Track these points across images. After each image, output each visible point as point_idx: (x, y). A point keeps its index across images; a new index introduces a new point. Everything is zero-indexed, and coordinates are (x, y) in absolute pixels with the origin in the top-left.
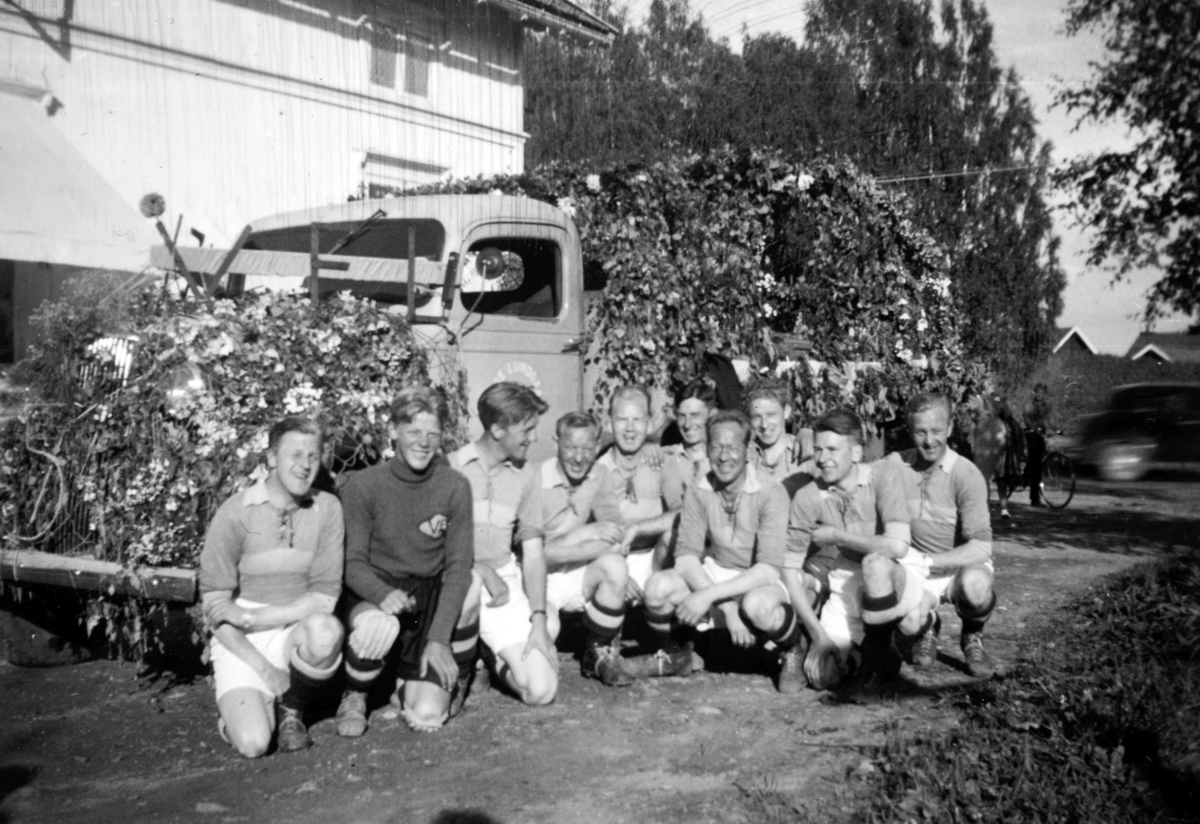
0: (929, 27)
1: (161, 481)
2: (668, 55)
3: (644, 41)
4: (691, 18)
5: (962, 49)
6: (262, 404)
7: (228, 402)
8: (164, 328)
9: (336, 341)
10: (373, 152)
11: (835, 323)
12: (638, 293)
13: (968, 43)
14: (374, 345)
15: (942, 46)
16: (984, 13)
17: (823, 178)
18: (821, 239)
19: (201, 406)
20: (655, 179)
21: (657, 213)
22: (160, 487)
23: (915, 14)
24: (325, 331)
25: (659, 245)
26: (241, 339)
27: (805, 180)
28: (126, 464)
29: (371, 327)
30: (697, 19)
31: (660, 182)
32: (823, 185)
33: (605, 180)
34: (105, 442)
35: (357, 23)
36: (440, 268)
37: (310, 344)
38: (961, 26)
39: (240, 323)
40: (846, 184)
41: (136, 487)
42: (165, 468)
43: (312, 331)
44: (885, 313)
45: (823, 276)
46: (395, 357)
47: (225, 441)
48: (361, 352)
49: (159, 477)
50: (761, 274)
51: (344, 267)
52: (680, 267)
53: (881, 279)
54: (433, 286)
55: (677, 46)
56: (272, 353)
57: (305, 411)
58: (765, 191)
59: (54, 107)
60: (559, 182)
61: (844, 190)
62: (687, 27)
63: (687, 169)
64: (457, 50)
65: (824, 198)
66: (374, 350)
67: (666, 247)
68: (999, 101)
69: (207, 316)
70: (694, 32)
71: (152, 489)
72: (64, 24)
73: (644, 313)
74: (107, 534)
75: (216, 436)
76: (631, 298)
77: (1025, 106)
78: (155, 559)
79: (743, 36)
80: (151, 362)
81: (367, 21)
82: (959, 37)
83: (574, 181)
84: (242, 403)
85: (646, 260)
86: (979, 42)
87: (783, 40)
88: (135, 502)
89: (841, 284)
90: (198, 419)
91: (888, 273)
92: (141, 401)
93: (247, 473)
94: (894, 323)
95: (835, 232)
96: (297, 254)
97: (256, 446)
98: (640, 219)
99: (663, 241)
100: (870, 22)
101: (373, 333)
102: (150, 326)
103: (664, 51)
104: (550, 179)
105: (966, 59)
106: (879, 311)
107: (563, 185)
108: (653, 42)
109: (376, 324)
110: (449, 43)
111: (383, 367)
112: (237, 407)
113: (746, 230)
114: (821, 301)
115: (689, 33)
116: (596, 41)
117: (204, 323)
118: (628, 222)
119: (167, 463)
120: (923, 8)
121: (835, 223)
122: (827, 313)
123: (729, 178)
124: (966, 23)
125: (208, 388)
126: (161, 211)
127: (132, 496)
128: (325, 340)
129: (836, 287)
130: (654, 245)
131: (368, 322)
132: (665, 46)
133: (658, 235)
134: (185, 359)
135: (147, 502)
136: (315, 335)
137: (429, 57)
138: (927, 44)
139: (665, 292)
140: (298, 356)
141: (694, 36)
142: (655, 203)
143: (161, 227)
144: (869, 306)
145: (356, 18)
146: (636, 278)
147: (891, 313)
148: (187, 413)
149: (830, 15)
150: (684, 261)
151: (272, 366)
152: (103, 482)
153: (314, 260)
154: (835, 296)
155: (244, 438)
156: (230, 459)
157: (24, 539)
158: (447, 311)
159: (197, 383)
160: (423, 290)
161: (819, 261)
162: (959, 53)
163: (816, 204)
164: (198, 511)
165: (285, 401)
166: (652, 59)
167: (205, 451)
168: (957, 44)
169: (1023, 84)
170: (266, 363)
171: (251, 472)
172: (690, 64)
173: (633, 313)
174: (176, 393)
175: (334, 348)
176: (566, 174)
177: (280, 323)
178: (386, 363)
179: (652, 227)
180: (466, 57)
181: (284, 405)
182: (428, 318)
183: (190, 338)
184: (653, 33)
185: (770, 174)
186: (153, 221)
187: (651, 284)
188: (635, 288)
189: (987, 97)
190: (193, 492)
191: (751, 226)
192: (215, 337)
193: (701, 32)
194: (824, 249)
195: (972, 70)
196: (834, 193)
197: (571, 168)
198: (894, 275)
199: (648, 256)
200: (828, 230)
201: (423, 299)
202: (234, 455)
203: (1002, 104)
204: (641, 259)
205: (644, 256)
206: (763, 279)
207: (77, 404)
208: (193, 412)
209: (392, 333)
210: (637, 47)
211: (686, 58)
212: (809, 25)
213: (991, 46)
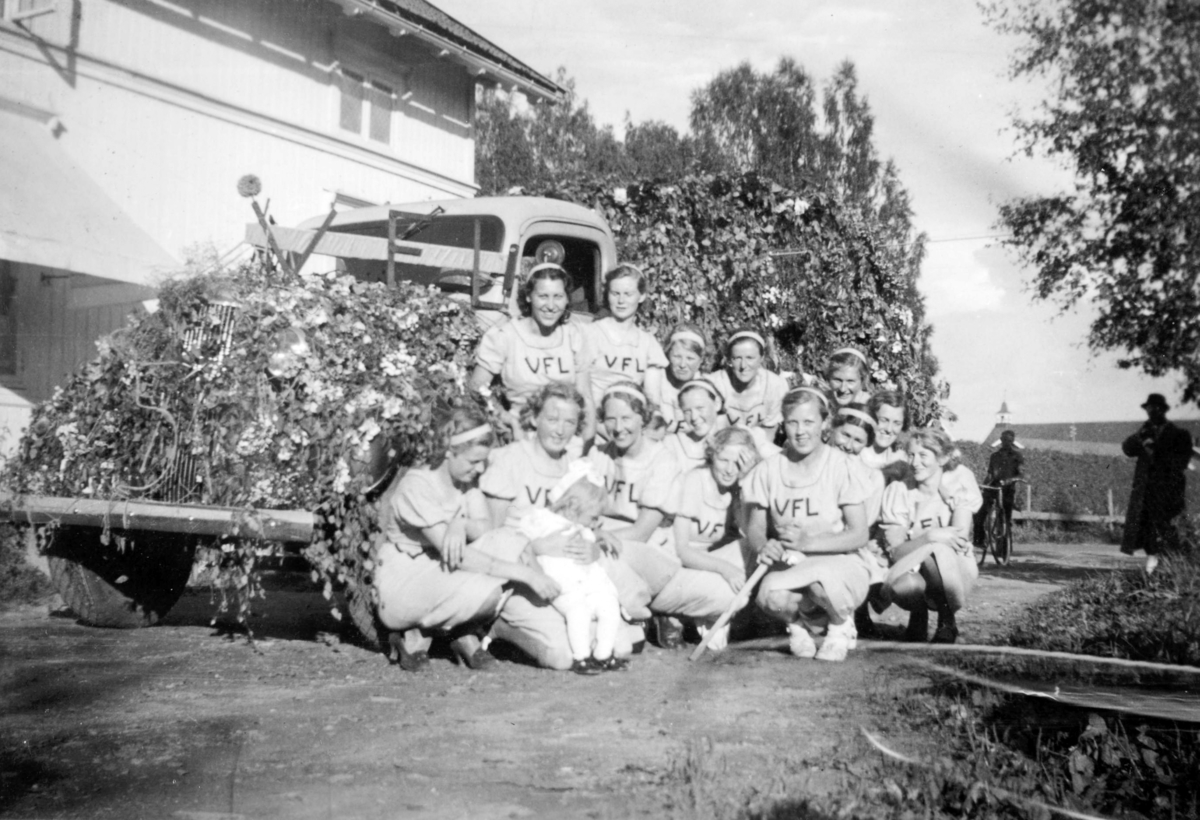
0: (810, 119)
1: (271, 434)
2: (552, 141)
3: (530, 126)
4: (576, 106)
5: (842, 140)
6: (362, 367)
7: (332, 363)
8: (264, 298)
9: (413, 319)
10: (341, 193)
11: (823, 340)
12: (670, 294)
13: (848, 132)
14: (445, 326)
15: (821, 138)
16: (865, 107)
17: (814, 205)
18: (812, 262)
19: (307, 366)
20: (684, 191)
21: (686, 222)
22: (269, 441)
23: (799, 105)
24: (403, 309)
25: (687, 251)
26: (331, 312)
27: (801, 206)
28: (232, 422)
29: (443, 309)
30: (582, 105)
31: (688, 194)
32: (815, 212)
33: (632, 192)
34: (214, 399)
35: (328, 69)
36: (502, 259)
37: (391, 321)
38: (842, 118)
39: (329, 298)
40: (834, 212)
41: (246, 440)
42: (274, 423)
43: (391, 310)
44: (862, 336)
45: (814, 296)
46: (466, 337)
47: (331, 399)
48: (434, 330)
49: (269, 431)
50: (767, 287)
51: (416, 253)
52: (705, 272)
53: (858, 305)
54: (494, 275)
55: (562, 132)
56: (359, 325)
57: (402, 374)
58: (768, 212)
59: (59, 131)
60: (585, 195)
61: (832, 217)
62: (572, 113)
63: (707, 186)
64: (417, 100)
65: (815, 223)
66: (446, 330)
67: (693, 253)
68: (876, 191)
69: (300, 290)
70: (579, 119)
71: (262, 442)
72: (71, 51)
73: (674, 312)
74: (213, 486)
75: (323, 394)
76: (664, 298)
77: (902, 198)
78: (275, 502)
79: (626, 124)
80: (255, 328)
81: (338, 67)
82: (840, 127)
83: (601, 195)
84: (344, 365)
85: (676, 264)
86: (860, 134)
87: (665, 128)
88: (246, 453)
89: (830, 304)
90: (305, 378)
91: (865, 300)
92: (248, 362)
93: (355, 427)
94: (869, 346)
95: (824, 255)
96: (375, 239)
97: (363, 401)
98: (670, 227)
99: (691, 248)
100: (755, 113)
101: (444, 314)
102: (253, 295)
103: (548, 136)
104: (576, 193)
105: (845, 150)
106: (856, 335)
107: (590, 198)
108: (538, 127)
109: (447, 306)
110: (409, 94)
111: (453, 346)
112: (339, 369)
113: (753, 247)
114: (812, 320)
115: (574, 119)
116: (544, 97)
117: (299, 295)
118: (658, 229)
119: (276, 418)
120: (805, 99)
121: (824, 248)
122: (817, 330)
123: (743, 197)
124: (847, 115)
125: (311, 350)
126: (258, 191)
127: (244, 448)
128: (404, 318)
129: (825, 306)
130: (683, 252)
131: (439, 305)
132: (550, 131)
133: (686, 242)
134: (289, 325)
135: (256, 453)
136: (394, 313)
137: (391, 106)
138: (807, 134)
139: (693, 294)
140: (381, 331)
141: (579, 123)
142: (684, 213)
143: (255, 206)
144: (846, 330)
145: (328, 62)
146: (667, 281)
147: (868, 336)
148: (294, 373)
149: (716, 103)
150: (710, 266)
151: (361, 337)
152: (209, 438)
153: (391, 244)
154: (824, 315)
155: (349, 396)
156: (339, 413)
157: (135, 488)
158: (507, 299)
159: (301, 348)
160: (486, 277)
161: (810, 283)
162: (839, 144)
163: (809, 229)
164: (308, 463)
165: (382, 365)
166: (537, 144)
167: (312, 408)
168: (838, 135)
169: (900, 177)
170: (356, 334)
171: (361, 423)
172: (573, 149)
173: (664, 312)
174: (278, 357)
175: (413, 325)
176: (592, 188)
177: (363, 300)
178: (456, 342)
179: (681, 235)
180: (424, 108)
181: (381, 369)
182: (491, 304)
183: (290, 307)
184: (539, 118)
185: (774, 197)
186: (249, 200)
187: (681, 286)
188: (667, 289)
189: (866, 188)
190: (306, 442)
191: (758, 243)
192: (311, 307)
193: (585, 119)
194: (816, 271)
195: (852, 161)
196: (824, 220)
197: (598, 182)
198: (870, 301)
199: (678, 261)
200: (818, 254)
201: (486, 287)
202: (343, 410)
203: (879, 194)
204: (672, 263)
205: (674, 261)
206: (769, 292)
207: (185, 364)
208: (300, 372)
209: (461, 315)
210: (523, 132)
211: (569, 143)
212: (695, 113)
213: (872, 138)
